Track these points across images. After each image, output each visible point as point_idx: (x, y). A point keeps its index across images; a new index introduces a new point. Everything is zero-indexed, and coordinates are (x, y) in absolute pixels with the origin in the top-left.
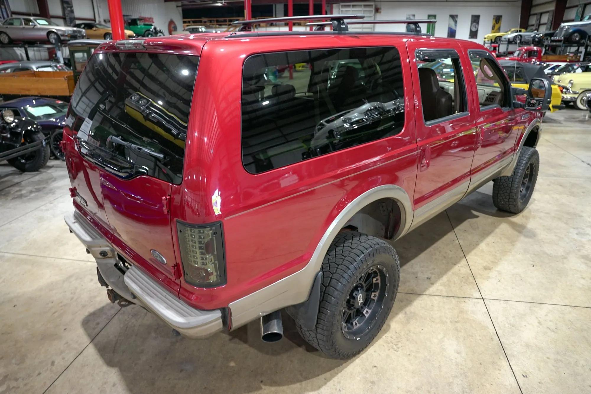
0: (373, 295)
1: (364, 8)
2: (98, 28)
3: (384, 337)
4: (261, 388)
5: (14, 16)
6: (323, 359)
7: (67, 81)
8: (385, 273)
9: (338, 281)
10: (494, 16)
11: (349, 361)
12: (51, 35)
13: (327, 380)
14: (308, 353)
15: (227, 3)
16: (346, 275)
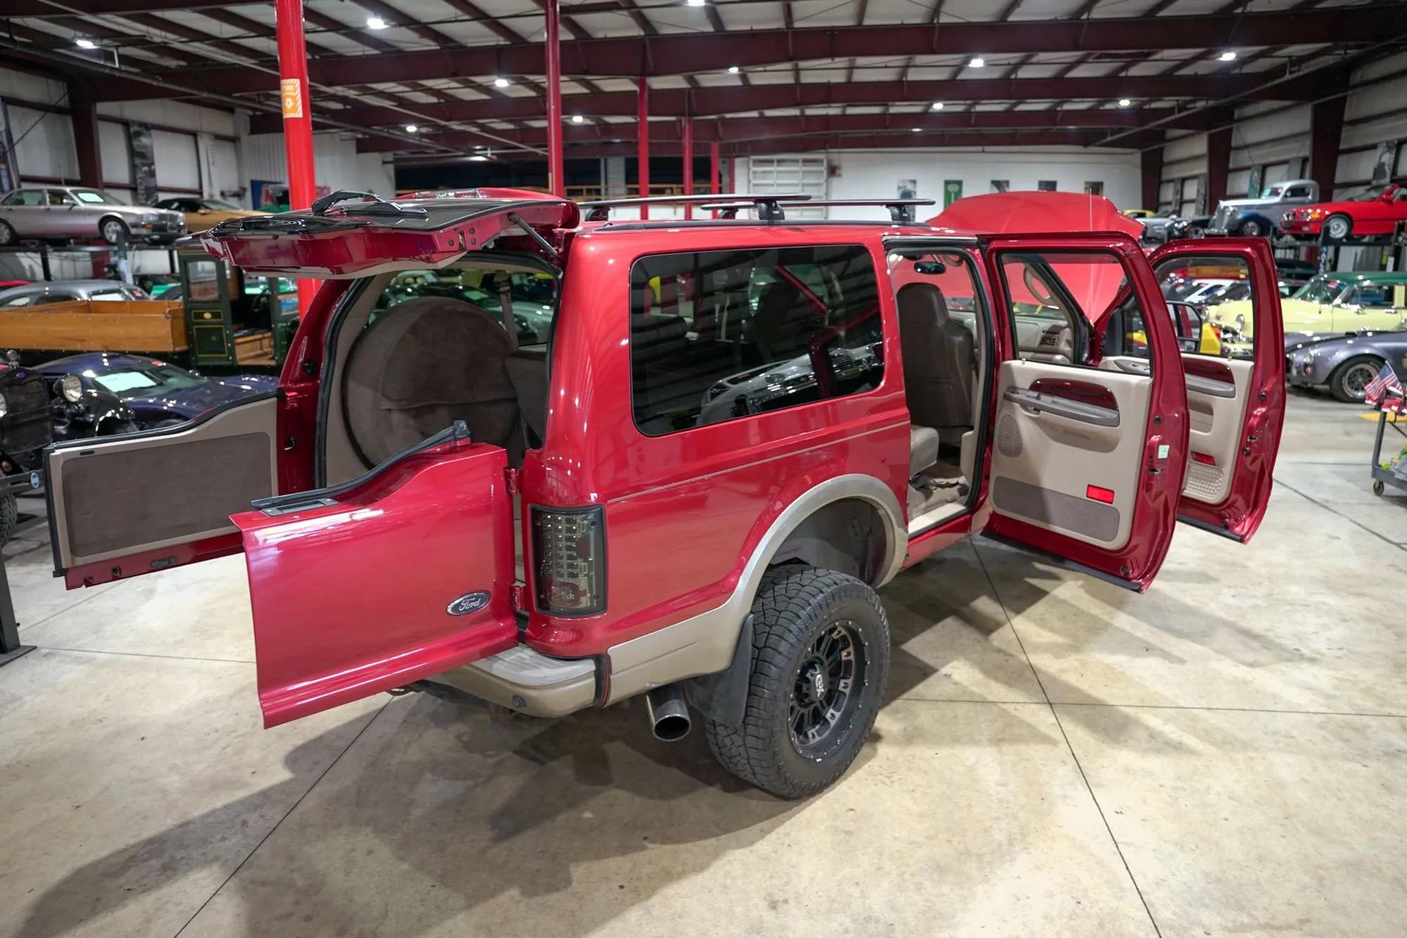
0: (842, 684)
1: (804, 166)
2: (210, 209)
3: (866, 766)
4: (645, 848)
5: (25, 186)
6: (756, 801)
7: (169, 320)
8: (862, 638)
9: (782, 637)
10: (1086, 183)
11: (804, 804)
12: (110, 223)
13: (764, 833)
14: (728, 795)
15: (497, 155)
16: (793, 627)
